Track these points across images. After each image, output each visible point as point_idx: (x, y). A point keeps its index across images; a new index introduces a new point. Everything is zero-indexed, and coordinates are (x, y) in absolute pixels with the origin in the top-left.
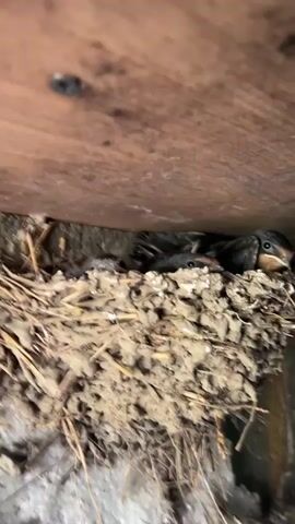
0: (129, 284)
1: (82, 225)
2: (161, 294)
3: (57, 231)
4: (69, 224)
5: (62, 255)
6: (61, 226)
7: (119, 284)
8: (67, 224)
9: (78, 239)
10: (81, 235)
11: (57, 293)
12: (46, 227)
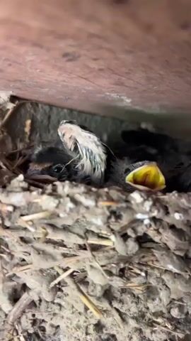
0: (109, 207)
1: (51, 106)
2: (147, 222)
3: (23, 111)
4: (37, 105)
5: (27, 140)
6: (29, 105)
7: (97, 206)
8: (35, 104)
9: (45, 122)
10: (49, 117)
11: (15, 208)
12: (11, 106)
